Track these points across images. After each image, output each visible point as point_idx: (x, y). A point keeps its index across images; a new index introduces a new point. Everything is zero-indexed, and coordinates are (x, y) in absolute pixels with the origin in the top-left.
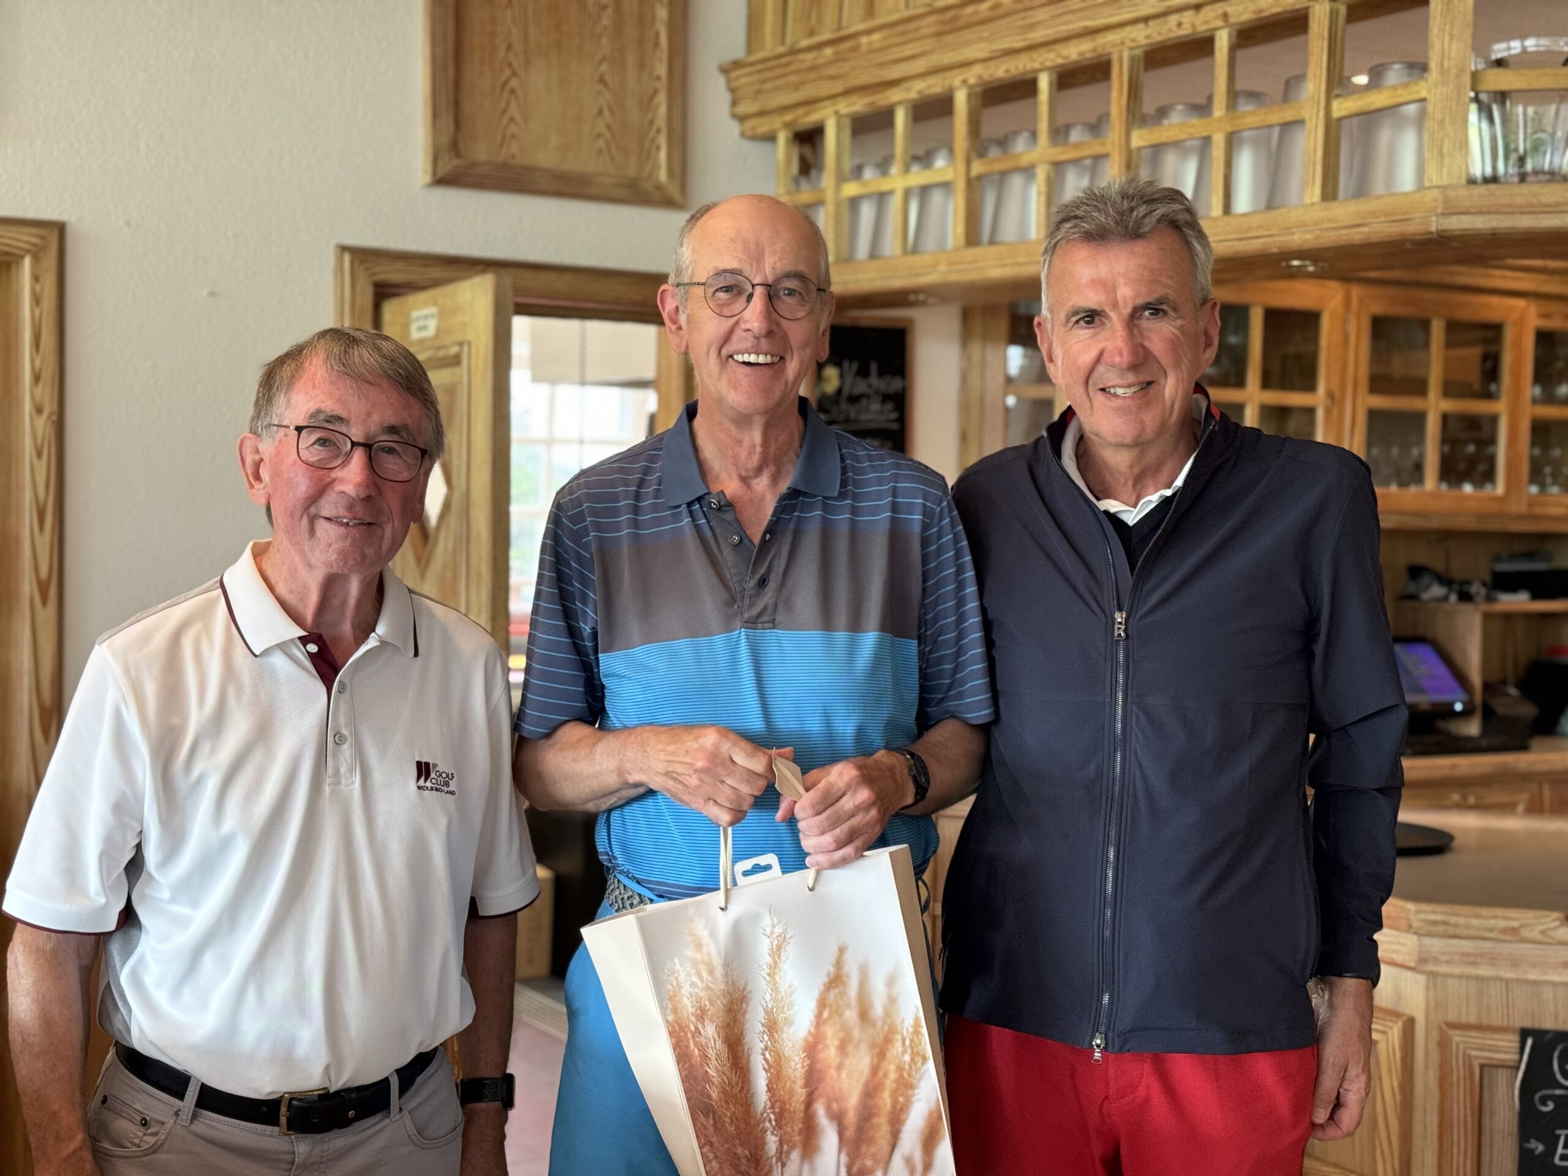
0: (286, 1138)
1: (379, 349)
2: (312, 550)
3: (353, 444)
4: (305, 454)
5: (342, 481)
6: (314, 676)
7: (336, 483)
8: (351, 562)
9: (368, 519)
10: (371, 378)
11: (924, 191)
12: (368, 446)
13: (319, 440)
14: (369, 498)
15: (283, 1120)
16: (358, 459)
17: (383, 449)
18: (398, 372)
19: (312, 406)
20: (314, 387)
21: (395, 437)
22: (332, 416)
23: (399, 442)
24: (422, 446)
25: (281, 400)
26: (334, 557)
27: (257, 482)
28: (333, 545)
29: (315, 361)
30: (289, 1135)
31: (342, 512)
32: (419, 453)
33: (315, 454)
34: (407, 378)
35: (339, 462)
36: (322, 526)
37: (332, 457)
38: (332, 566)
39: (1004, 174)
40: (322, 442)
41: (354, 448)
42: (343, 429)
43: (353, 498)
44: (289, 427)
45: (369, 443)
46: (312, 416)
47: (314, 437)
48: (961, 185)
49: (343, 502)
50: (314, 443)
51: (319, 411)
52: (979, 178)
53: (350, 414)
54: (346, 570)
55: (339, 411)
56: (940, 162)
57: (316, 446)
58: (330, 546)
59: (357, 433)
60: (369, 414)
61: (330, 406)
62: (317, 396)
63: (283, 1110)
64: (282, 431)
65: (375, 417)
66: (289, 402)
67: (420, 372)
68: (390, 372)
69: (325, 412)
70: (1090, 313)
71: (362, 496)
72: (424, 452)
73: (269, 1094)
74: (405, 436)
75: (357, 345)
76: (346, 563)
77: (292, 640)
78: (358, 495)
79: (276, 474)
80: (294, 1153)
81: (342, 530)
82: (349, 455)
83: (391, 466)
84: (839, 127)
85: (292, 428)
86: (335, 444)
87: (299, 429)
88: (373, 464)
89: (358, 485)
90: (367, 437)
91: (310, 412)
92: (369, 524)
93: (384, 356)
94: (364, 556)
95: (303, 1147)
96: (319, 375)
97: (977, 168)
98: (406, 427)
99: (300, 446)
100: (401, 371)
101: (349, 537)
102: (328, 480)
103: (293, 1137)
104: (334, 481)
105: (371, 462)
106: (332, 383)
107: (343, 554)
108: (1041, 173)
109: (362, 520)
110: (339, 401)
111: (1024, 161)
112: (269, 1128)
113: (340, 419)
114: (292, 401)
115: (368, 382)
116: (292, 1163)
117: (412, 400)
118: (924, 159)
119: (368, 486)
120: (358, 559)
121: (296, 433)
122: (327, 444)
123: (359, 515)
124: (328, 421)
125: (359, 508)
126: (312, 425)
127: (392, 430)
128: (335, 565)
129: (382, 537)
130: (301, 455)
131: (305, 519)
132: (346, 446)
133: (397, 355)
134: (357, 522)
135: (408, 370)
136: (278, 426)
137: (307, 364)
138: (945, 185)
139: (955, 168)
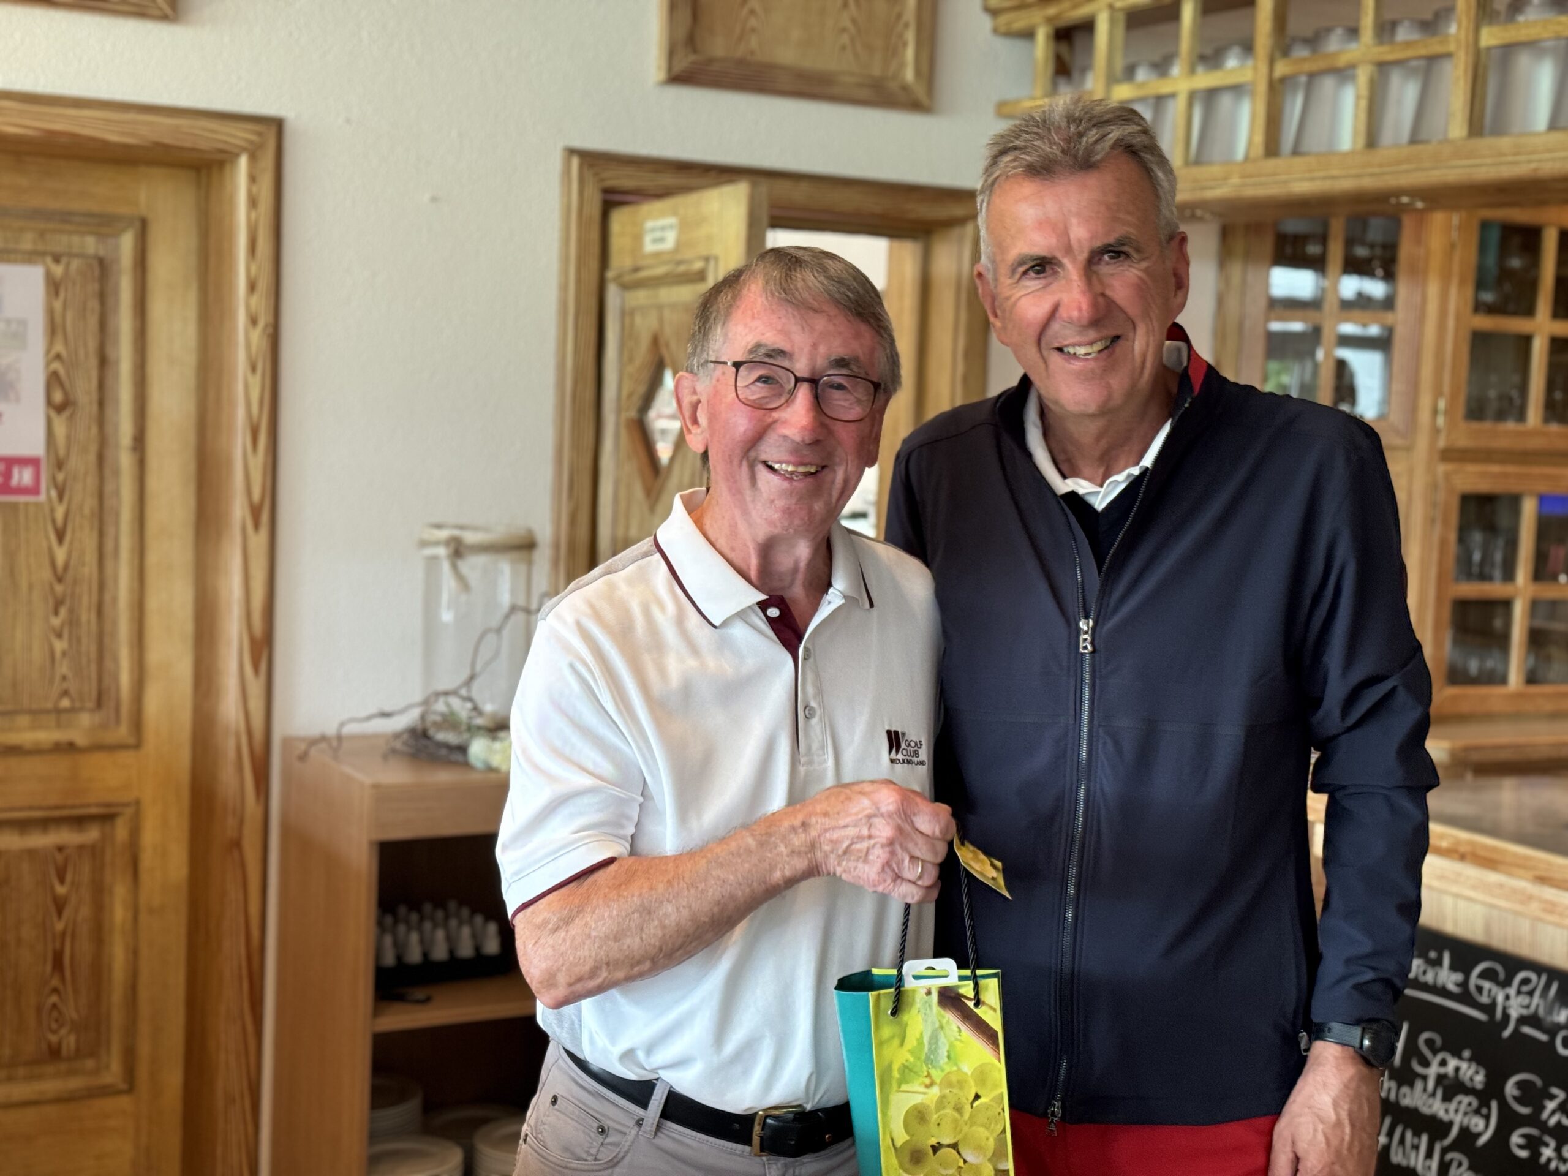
1: (825, 270)
3: (798, 380)
7: (777, 425)
11: (1211, 95)
12: (813, 381)
14: (816, 443)
16: (803, 393)
18: (847, 296)
21: (844, 371)
23: (850, 376)
24: (875, 379)
27: (695, 426)
33: (759, 392)
34: (857, 301)
35: (783, 400)
37: (774, 395)
39: (1312, 76)
41: (798, 385)
42: (786, 363)
43: (798, 443)
45: (816, 378)
48: (1262, 87)
52: (1283, 80)
53: (793, 346)
55: (781, 343)
56: (1232, 62)
59: (802, 367)
60: (815, 346)
65: (822, 349)
67: (873, 295)
68: (837, 296)
70: (1038, 261)
71: (808, 441)
72: (876, 386)
78: (803, 441)
79: (712, 417)
84: (1112, 21)
88: (820, 401)
89: (804, 428)
90: (813, 370)
97: (1282, 68)
98: (856, 359)
100: (851, 295)
102: (770, 420)
104: (775, 422)
105: (818, 402)
108: (1363, 75)
111: (1342, 61)
117: (864, 328)
118: (1210, 58)
119: (813, 430)
127: (841, 363)
132: (789, 382)
133: (845, 275)
135: (858, 292)
138: (1237, 89)
139: (1255, 69)
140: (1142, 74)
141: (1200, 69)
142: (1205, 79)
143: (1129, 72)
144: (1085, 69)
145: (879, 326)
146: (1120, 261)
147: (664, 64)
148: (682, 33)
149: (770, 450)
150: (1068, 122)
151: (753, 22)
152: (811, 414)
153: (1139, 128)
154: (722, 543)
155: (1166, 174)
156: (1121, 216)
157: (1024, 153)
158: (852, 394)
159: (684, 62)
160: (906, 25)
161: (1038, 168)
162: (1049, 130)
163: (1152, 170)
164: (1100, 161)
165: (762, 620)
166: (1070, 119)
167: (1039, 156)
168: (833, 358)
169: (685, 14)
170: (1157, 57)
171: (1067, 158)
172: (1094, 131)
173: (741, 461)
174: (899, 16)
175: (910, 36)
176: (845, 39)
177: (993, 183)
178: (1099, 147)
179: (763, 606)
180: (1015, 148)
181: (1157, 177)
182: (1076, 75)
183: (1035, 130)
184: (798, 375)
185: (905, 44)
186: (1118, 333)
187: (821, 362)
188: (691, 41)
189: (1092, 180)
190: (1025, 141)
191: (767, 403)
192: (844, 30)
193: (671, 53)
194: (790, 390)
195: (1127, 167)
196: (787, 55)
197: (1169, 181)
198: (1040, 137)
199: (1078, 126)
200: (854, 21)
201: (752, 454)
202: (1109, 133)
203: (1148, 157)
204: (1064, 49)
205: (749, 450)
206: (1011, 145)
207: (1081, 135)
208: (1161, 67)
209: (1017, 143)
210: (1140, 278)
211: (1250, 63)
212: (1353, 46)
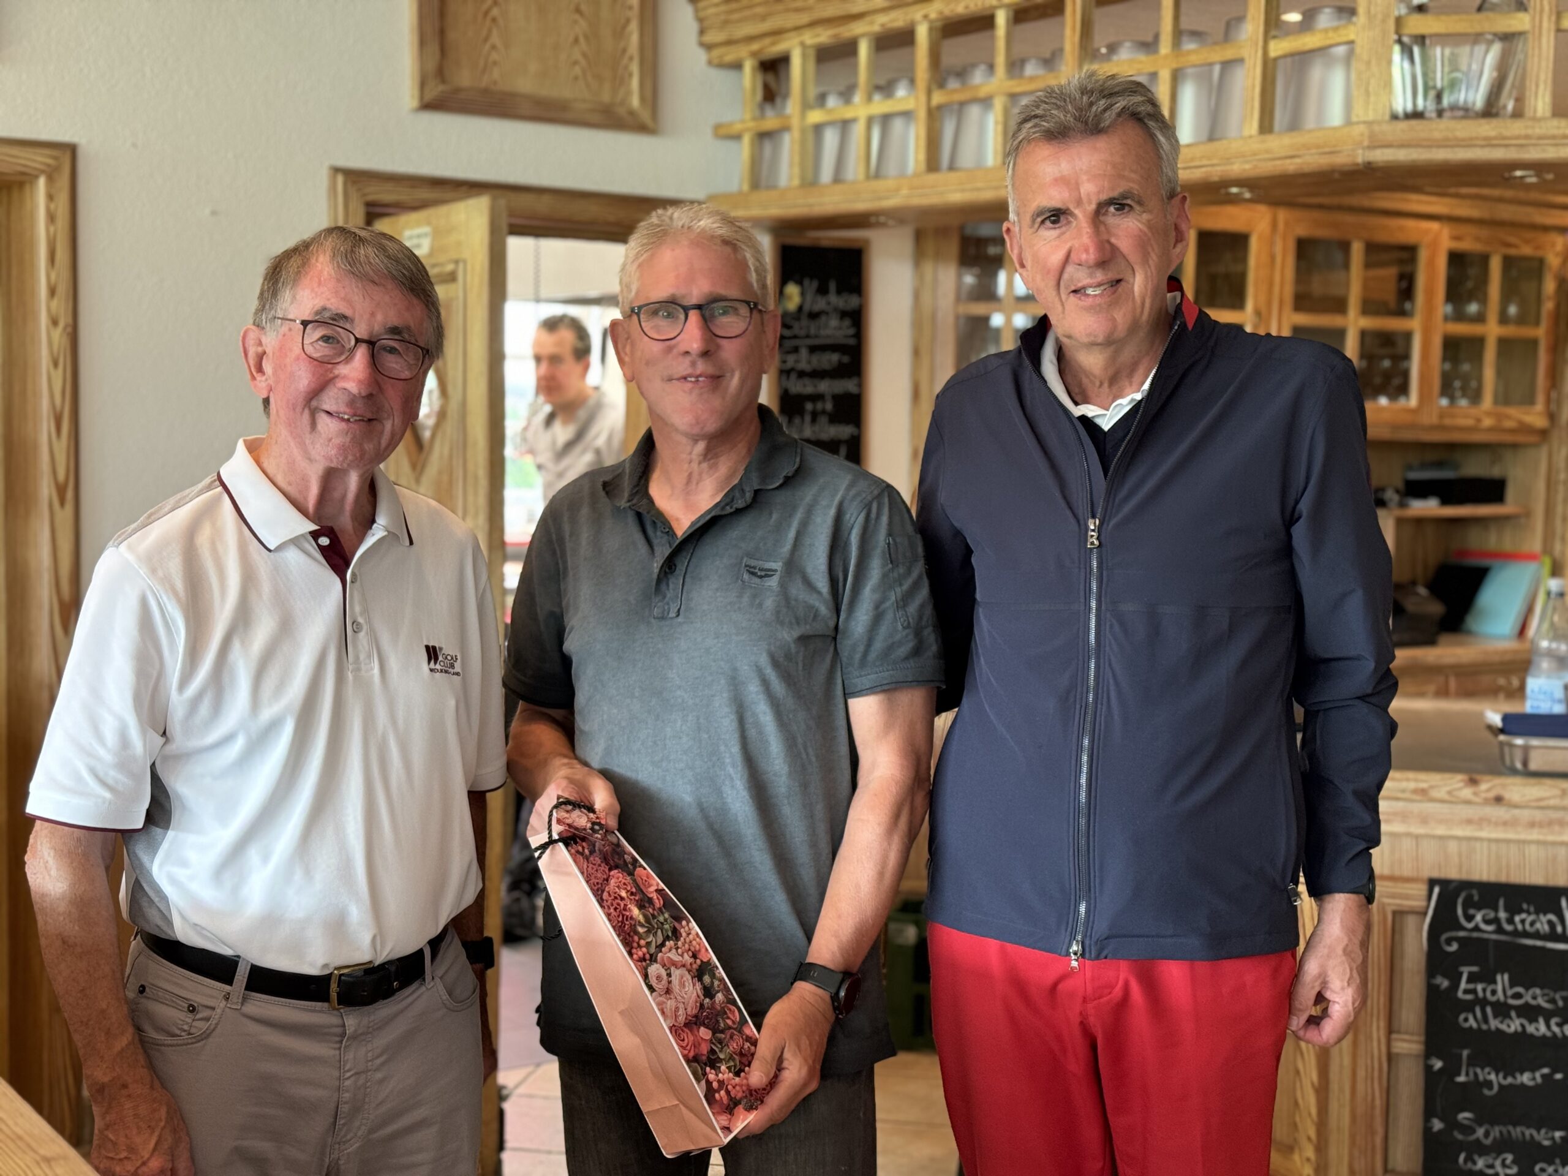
11: (886, 119)
39: (963, 104)
48: (923, 115)
52: (939, 108)
56: (901, 92)
84: (804, 56)
97: (937, 98)
108: (998, 104)
111: (982, 92)
118: (886, 89)
138: (905, 114)
139: (916, 98)
140: (831, 102)
141: (876, 97)
142: (880, 106)
143: (822, 99)
144: (786, 95)
146: (1124, 213)
147: (416, 93)
148: (432, 65)
150: (1082, 93)
151: (494, 56)
153: (1146, 98)
155: (1168, 138)
156: (1126, 173)
157: (1044, 121)
159: (435, 90)
160: (631, 58)
161: (1056, 134)
162: (1065, 101)
163: (1156, 136)
164: (1109, 127)
165: (315, 549)
166: (1084, 91)
167: (1056, 123)
169: (434, 48)
170: (842, 87)
171: (1079, 125)
172: (1102, 102)
174: (624, 51)
175: (635, 68)
176: (577, 70)
177: (1017, 148)
178: (1107, 114)
179: (315, 535)
180: (1036, 116)
181: (1159, 140)
182: (779, 101)
183: (1054, 101)
185: (631, 75)
186: (1118, 277)
188: (441, 73)
189: (1102, 143)
190: (1044, 110)
192: (576, 63)
193: (423, 85)
195: (1132, 132)
196: (525, 85)
197: (1172, 145)
198: (1058, 107)
199: (1090, 98)
200: (584, 55)
202: (1116, 103)
203: (1151, 124)
204: (770, 78)
206: (1033, 113)
207: (1091, 104)
208: (846, 95)
209: (1039, 112)
210: (1141, 230)
211: (913, 93)
212: (992, 80)
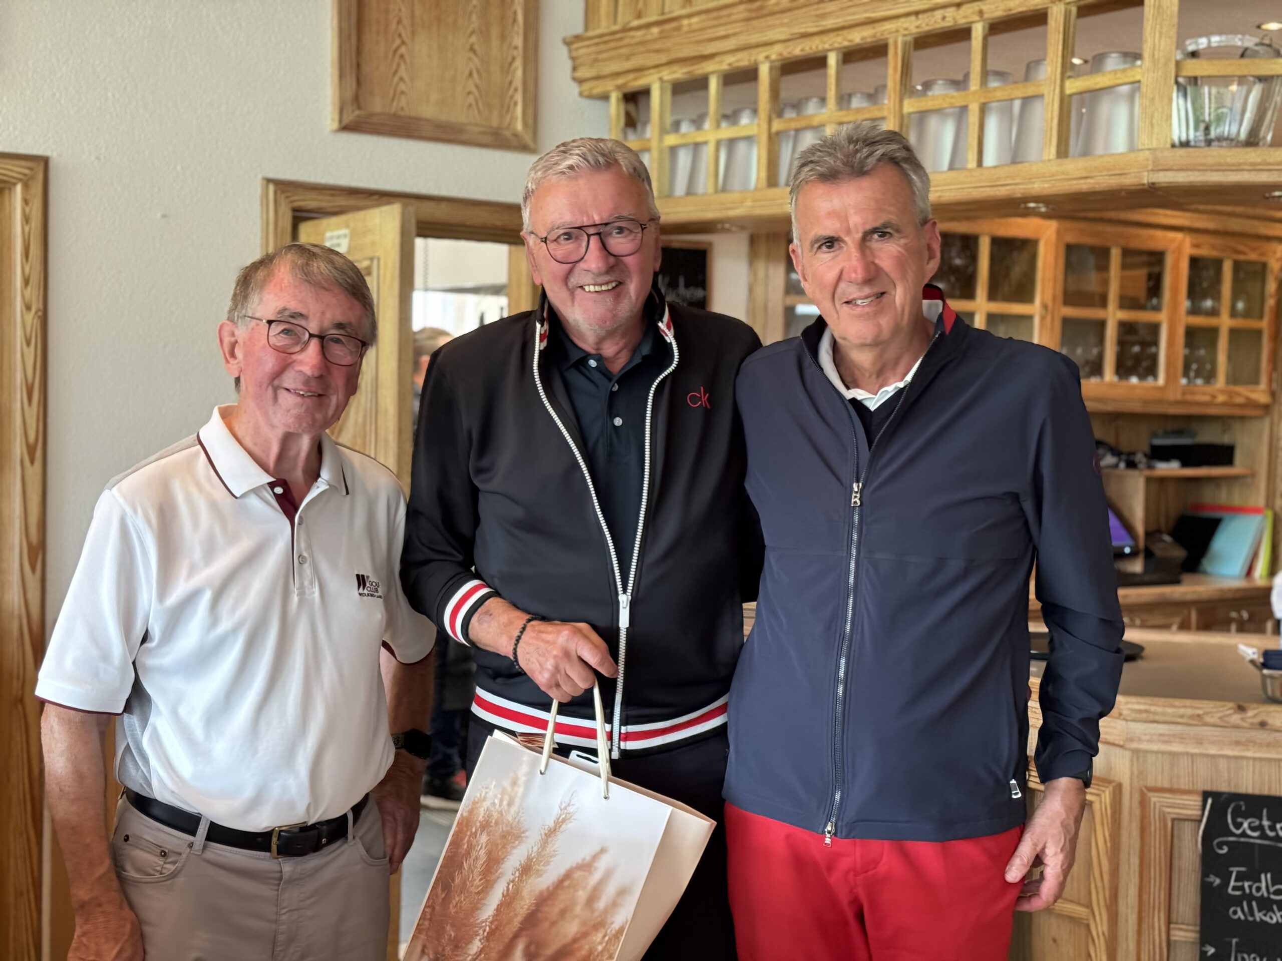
0: (276, 860)
1: (331, 262)
2: (275, 413)
3: (311, 335)
4: (273, 340)
5: (301, 362)
6: (280, 513)
8: (304, 425)
9: (320, 393)
10: (325, 285)
12: (321, 337)
13: (283, 331)
14: (321, 377)
15: (274, 847)
16: (314, 345)
17: (332, 340)
18: (346, 281)
19: (280, 305)
20: (281, 290)
22: (295, 313)
25: (254, 298)
26: (291, 420)
28: (291, 411)
29: (282, 269)
30: (278, 858)
31: (300, 386)
32: (360, 344)
33: (282, 341)
36: (283, 396)
38: (290, 427)
39: (798, 131)
40: (286, 332)
42: (303, 323)
43: (309, 377)
44: (261, 320)
45: (323, 335)
46: (280, 312)
47: (281, 327)
48: (763, 138)
49: (301, 378)
50: (280, 333)
51: (285, 309)
52: (777, 134)
54: (300, 431)
55: (301, 309)
56: (745, 119)
57: (281, 335)
58: (288, 411)
59: (313, 326)
60: (323, 313)
61: (294, 306)
62: (284, 297)
63: (274, 839)
64: (254, 322)
65: (328, 315)
66: (261, 300)
68: (340, 281)
69: (290, 309)
71: (316, 374)
73: (265, 828)
74: (349, 330)
75: (316, 259)
76: (300, 425)
77: (262, 486)
80: (281, 872)
81: (299, 399)
82: (307, 344)
83: (339, 353)
85: (264, 321)
86: (296, 334)
87: (270, 322)
89: (314, 366)
90: (322, 329)
91: (278, 310)
92: (320, 395)
93: (336, 268)
94: (314, 420)
95: (288, 866)
96: (286, 281)
97: (777, 125)
99: (270, 334)
100: (348, 280)
101: (304, 406)
103: (280, 860)
106: (296, 287)
107: (299, 418)
109: (314, 392)
110: (301, 301)
111: (815, 121)
112: (263, 854)
113: (301, 315)
114: (264, 299)
115: (324, 288)
116: (281, 879)
117: (356, 303)
118: (732, 117)
120: (311, 423)
121: (268, 325)
122: (290, 333)
123: (313, 389)
124: (292, 317)
125: (313, 384)
126: (279, 319)
128: (292, 426)
129: (329, 405)
130: (270, 340)
131: (270, 390)
133: (345, 267)
134: (310, 394)
135: (354, 279)
136: (252, 318)
137: (276, 271)
138: (749, 139)
139: (759, 125)
140: (685, 128)
141: (724, 124)
142: (727, 132)
143: (676, 125)
144: (646, 122)
145: (365, 302)
147: (336, 116)
148: (349, 94)
149: (290, 380)
151: (402, 87)
152: (319, 357)
154: (248, 442)
158: (346, 347)
159: (352, 115)
160: (516, 90)
165: (271, 495)
168: (335, 322)
169: (351, 81)
170: (694, 117)
173: (268, 387)
174: (510, 83)
175: (519, 98)
176: (471, 99)
179: (272, 485)
182: (639, 127)
184: (311, 332)
185: (515, 104)
187: (326, 324)
188: (357, 101)
191: (289, 349)
192: (470, 93)
193: (342, 110)
194: (305, 342)
196: (428, 111)
200: (477, 87)
201: (276, 382)
204: (631, 108)
205: (274, 379)
208: (698, 122)
211: (756, 121)
212: (824, 110)
